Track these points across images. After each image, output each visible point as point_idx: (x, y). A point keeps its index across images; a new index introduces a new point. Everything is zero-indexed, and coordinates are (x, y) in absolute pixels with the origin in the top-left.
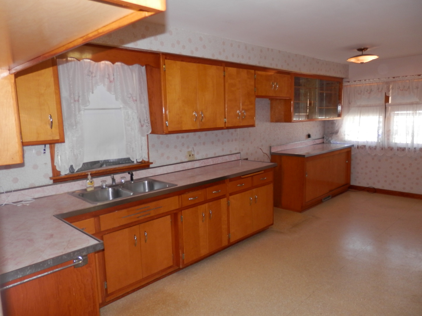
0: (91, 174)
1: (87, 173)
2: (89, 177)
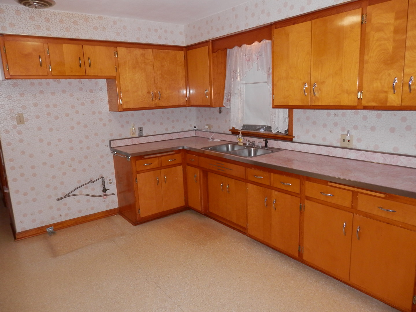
0: (241, 133)
1: (239, 132)
2: (241, 134)
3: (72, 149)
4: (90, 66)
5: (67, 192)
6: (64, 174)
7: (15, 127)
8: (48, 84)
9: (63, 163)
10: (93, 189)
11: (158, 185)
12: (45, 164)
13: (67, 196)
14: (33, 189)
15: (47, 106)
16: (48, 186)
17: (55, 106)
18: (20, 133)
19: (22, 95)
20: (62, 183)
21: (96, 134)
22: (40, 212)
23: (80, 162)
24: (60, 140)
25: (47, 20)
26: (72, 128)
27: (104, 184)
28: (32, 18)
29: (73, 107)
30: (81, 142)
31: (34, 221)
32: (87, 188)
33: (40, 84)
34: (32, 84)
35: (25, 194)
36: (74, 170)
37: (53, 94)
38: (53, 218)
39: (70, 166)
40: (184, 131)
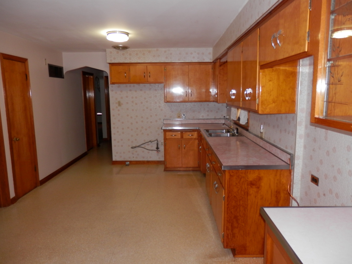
3: (142, 121)
4: (150, 77)
5: (138, 145)
6: (137, 135)
7: (117, 107)
8: (134, 86)
9: (137, 129)
10: (152, 146)
11: (179, 149)
12: (128, 128)
13: (139, 146)
14: (122, 140)
15: (133, 98)
16: (129, 140)
17: (136, 97)
18: (119, 110)
19: (121, 91)
20: (136, 140)
21: (156, 115)
22: (124, 153)
23: (146, 130)
24: (137, 116)
25: (130, 54)
26: (144, 110)
27: (157, 144)
28: (123, 54)
29: (145, 99)
30: (147, 118)
31: (121, 157)
32: (148, 145)
33: (130, 86)
34: (126, 86)
35: (118, 142)
36: (143, 134)
37: (136, 91)
38: (129, 158)
39: (141, 131)
40: (216, 118)
